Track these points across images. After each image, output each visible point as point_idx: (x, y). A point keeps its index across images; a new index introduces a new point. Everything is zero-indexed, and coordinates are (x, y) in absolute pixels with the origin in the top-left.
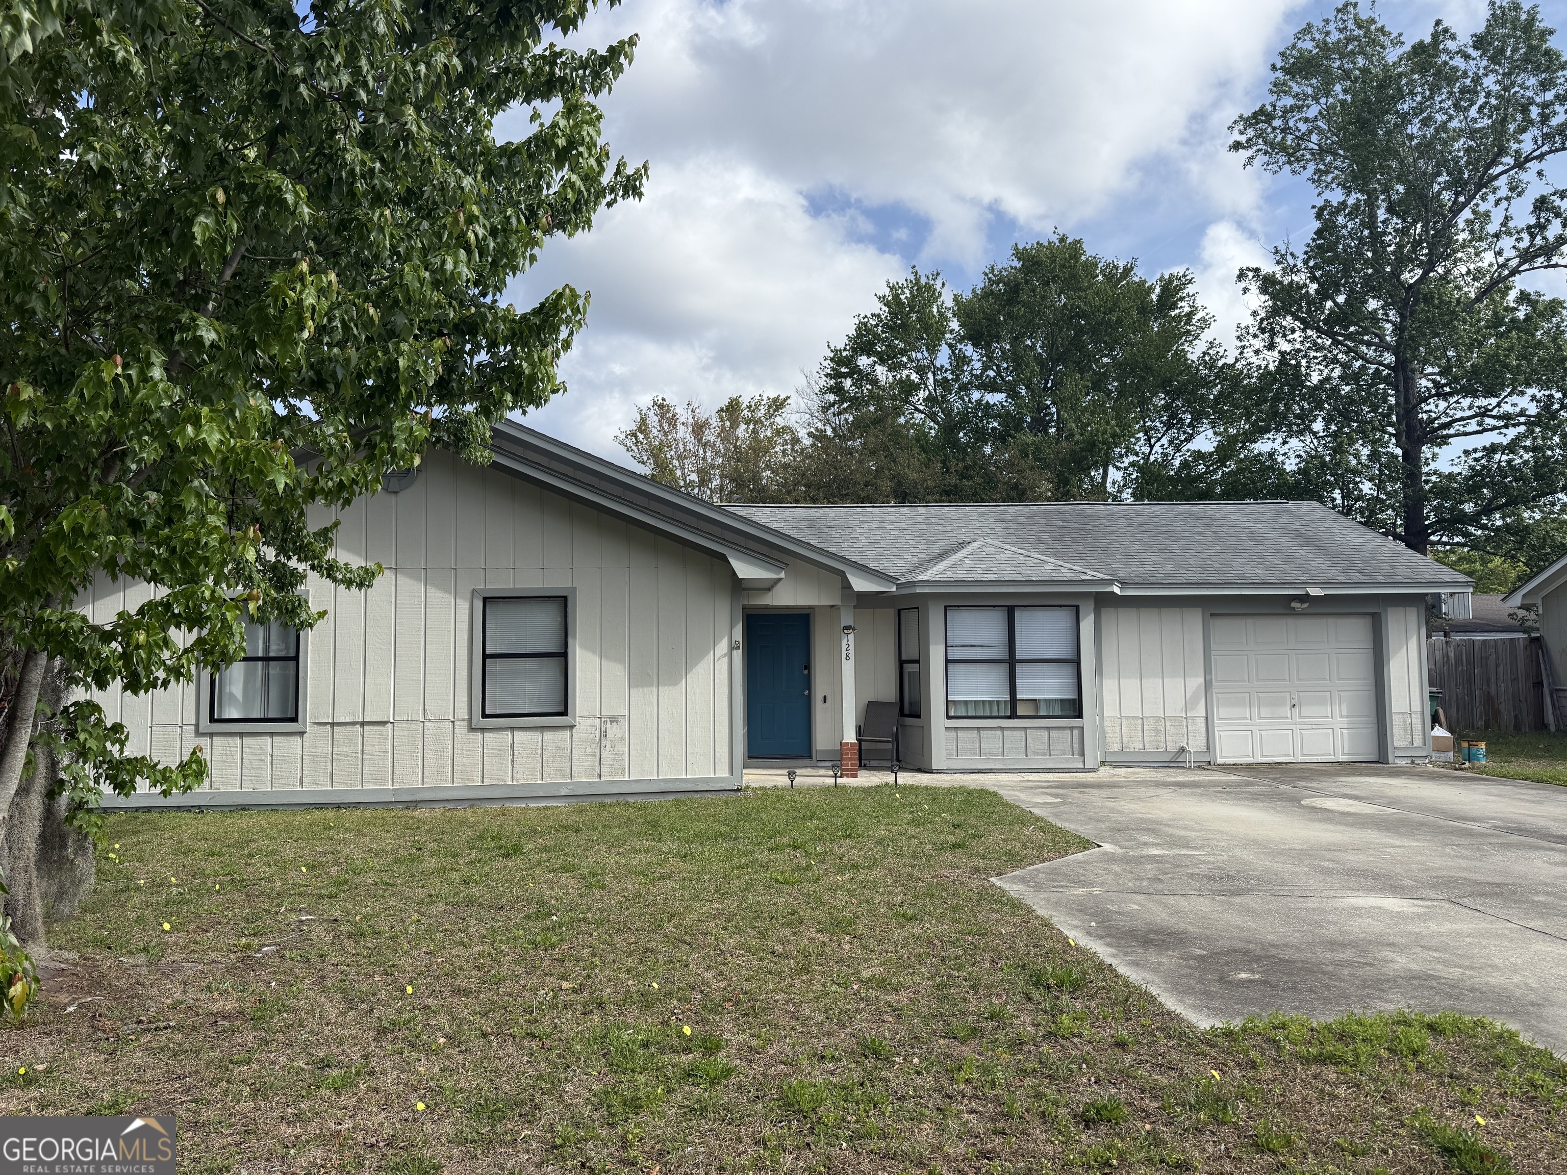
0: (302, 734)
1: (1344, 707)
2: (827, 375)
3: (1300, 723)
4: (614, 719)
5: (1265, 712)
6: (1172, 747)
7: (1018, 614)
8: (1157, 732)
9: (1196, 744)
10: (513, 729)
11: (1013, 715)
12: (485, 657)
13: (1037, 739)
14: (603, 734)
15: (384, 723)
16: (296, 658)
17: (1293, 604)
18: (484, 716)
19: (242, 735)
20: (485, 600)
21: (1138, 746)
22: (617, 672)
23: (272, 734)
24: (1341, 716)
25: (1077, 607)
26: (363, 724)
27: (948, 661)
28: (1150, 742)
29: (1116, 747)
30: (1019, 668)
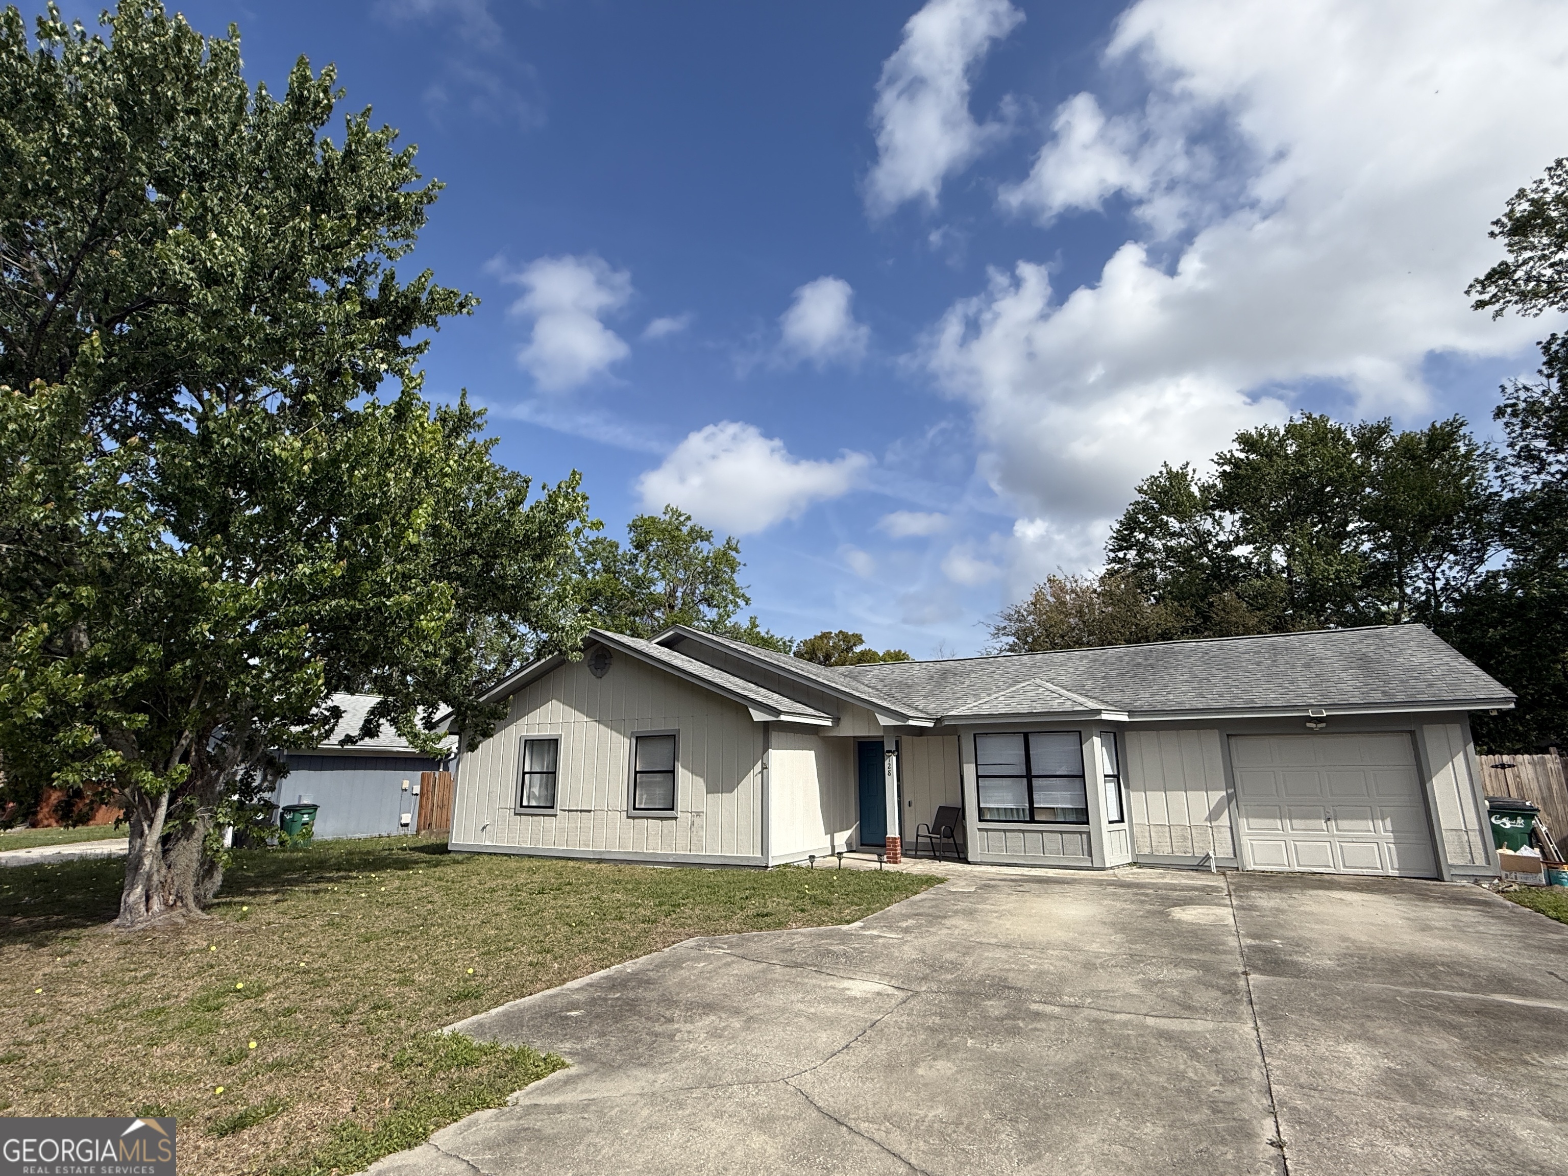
0: (555, 816)
1: (1388, 822)
2: (1111, 550)
3: (1339, 836)
4: (698, 814)
5: (1297, 823)
6: (1200, 854)
7: (1032, 739)
8: (1185, 838)
9: (1224, 850)
10: (647, 818)
11: (1032, 821)
12: (636, 773)
13: (1053, 841)
14: (693, 824)
15: (589, 811)
16: (555, 773)
17: (1308, 725)
18: (635, 809)
19: (532, 815)
20: (637, 738)
21: (1167, 850)
22: (700, 782)
23: (544, 815)
24: (1386, 831)
25: (1080, 732)
26: (581, 811)
27: (978, 777)
28: (1178, 847)
29: (1146, 851)
30: (1036, 782)
